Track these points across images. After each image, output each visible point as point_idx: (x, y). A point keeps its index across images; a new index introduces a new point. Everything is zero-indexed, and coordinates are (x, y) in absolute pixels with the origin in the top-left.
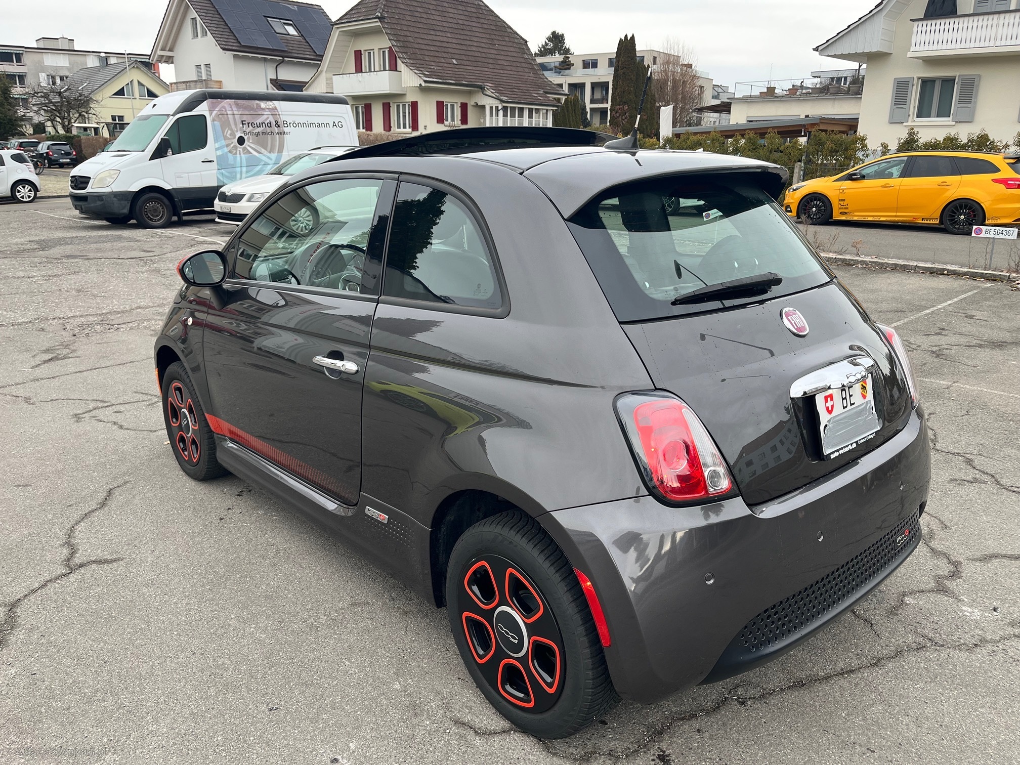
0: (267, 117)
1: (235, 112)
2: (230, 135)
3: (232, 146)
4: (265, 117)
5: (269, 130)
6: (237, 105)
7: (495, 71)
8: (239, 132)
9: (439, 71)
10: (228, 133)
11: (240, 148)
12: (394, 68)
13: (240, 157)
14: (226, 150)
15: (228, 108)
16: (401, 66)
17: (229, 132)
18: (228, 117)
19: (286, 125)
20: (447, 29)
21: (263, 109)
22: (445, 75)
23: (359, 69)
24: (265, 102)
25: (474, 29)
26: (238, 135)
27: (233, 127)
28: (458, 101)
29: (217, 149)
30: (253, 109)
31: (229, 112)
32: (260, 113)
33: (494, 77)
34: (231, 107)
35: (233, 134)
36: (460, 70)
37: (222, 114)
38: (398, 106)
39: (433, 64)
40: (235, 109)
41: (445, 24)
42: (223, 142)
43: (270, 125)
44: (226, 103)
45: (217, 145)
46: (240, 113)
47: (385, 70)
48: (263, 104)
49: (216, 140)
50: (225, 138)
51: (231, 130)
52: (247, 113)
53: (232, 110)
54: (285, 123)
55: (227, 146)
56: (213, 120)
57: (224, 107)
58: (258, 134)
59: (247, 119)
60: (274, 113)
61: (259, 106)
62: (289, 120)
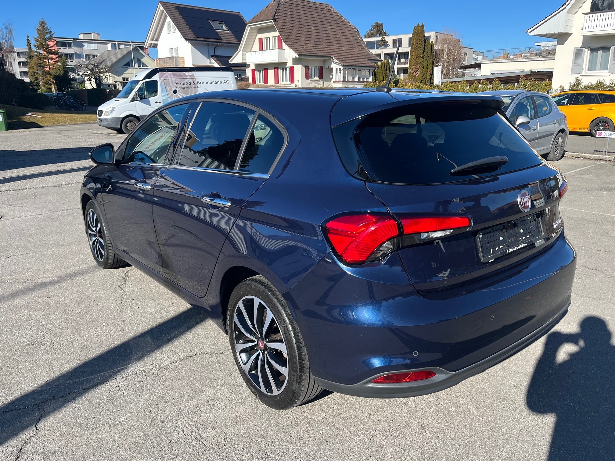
1: (172, 78)
2: (170, 89)
3: (170, 94)
4: (188, 79)
6: (174, 74)
7: (339, 47)
8: (174, 88)
9: (306, 49)
12: (280, 47)
15: (169, 76)
16: (284, 45)
17: (169, 88)
18: (169, 81)
19: (198, 83)
20: (311, 24)
21: (187, 76)
22: (310, 51)
23: (261, 49)
24: (188, 72)
25: (327, 24)
27: (171, 85)
28: (317, 66)
29: (163, 96)
30: (182, 76)
31: (169, 78)
32: (185, 78)
33: (338, 51)
34: (171, 76)
36: (319, 48)
38: (283, 70)
39: (303, 44)
40: (172, 76)
41: (310, 21)
44: (168, 74)
45: (163, 94)
46: (175, 78)
47: (275, 49)
48: (187, 73)
49: (162, 92)
51: (170, 87)
52: (179, 78)
53: (171, 77)
54: (198, 82)
57: (167, 76)
60: (192, 78)
61: (184, 74)
62: (200, 81)
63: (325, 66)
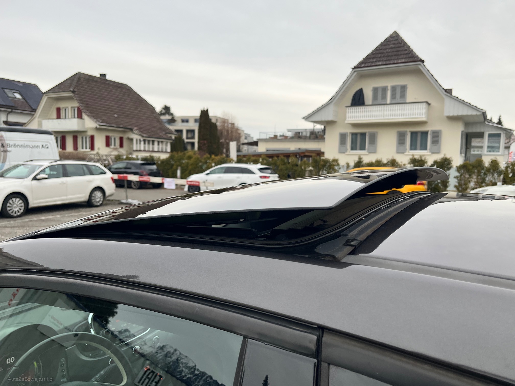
7: (138, 121)
9: (107, 120)
12: (80, 117)
16: (84, 116)
20: (111, 100)
22: (110, 122)
23: (59, 117)
25: (126, 101)
33: (138, 125)
36: (119, 120)
38: (82, 138)
39: (103, 116)
41: (110, 97)
47: (74, 118)
54: (8, 145)
60: (1, 139)
62: (11, 143)
63: (125, 136)
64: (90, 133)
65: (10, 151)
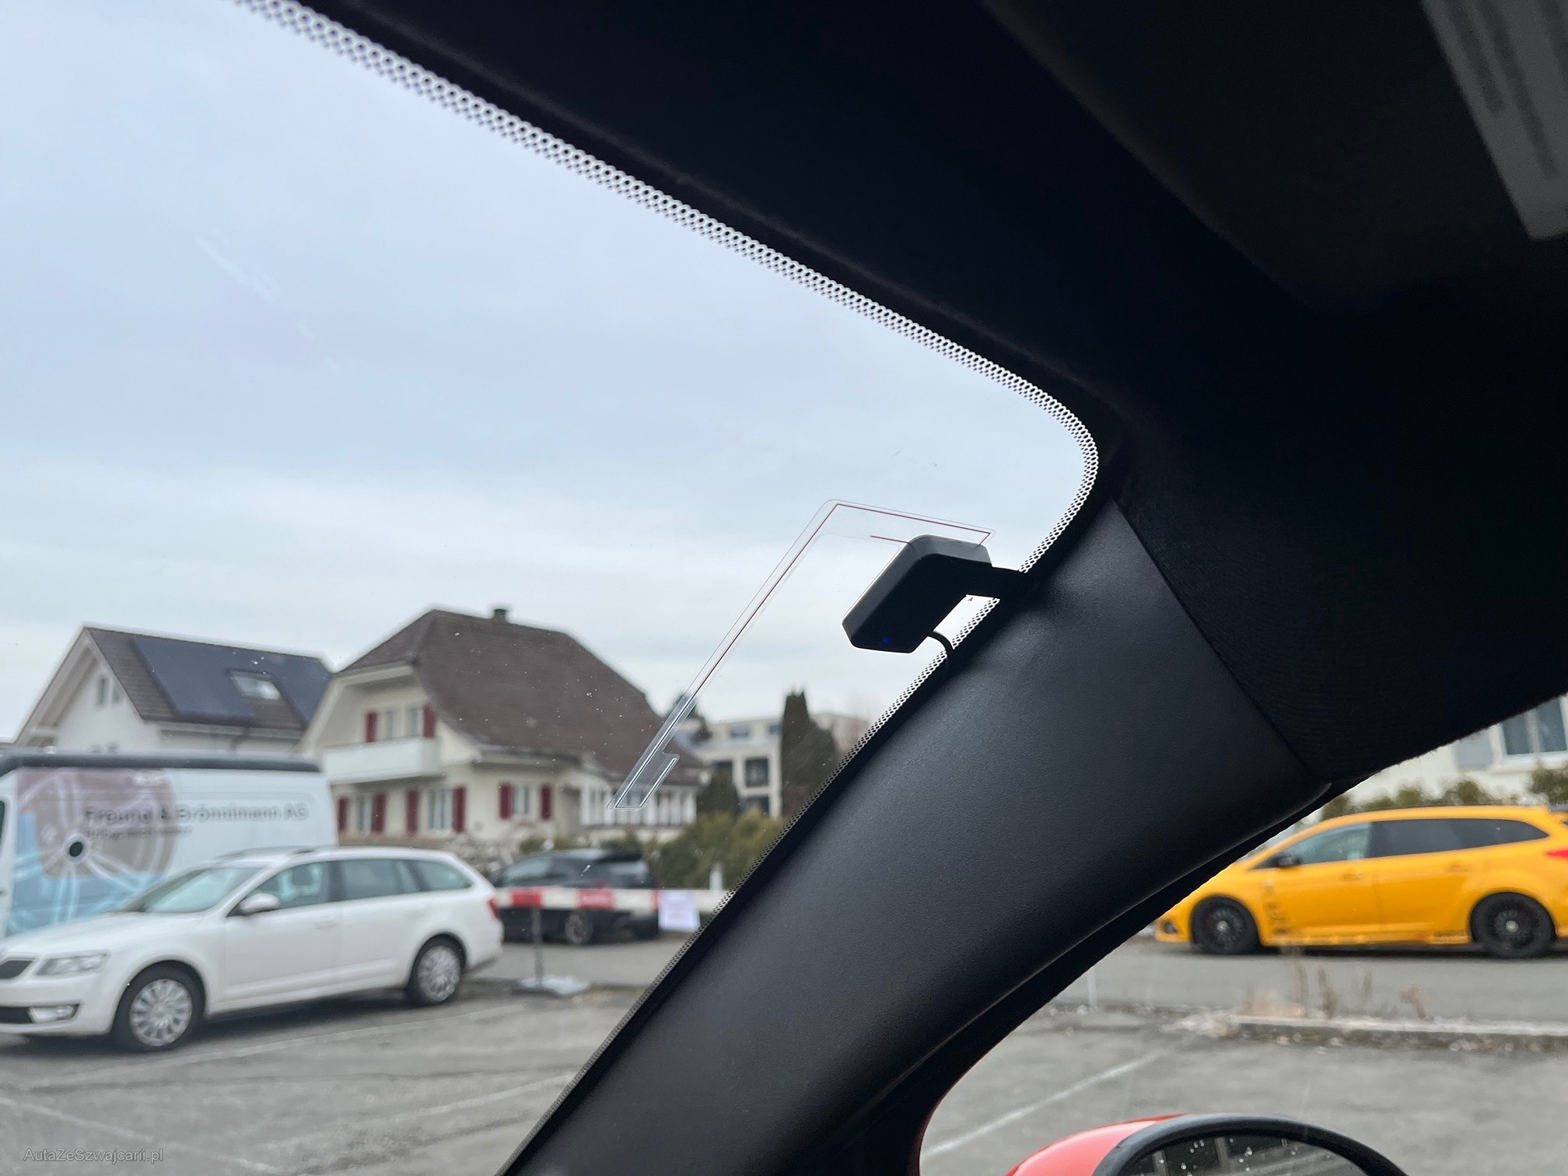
0: (144, 802)
1: (75, 794)
2: (54, 839)
3: (52, 861)
4: (141, 801)
5: (142, 826)
6: (82, 779)
8: (75, 833)
10: (50, 835)
11: (71, 864)
12: (429, 732)
13: (71, 882)
14: (37, 869)
15: (61, 786)
16: (442, 729)
17: (54, 832)
18: (56, 804)
19: (183, 817)
21: (140, 787)
24: (147, 771)
26: (73, 837)
27: (64, 820)
28: (535, 782)
31: (60, 794)
34: (68, 785)
35: (60, 838)
37: (47, 798)
38: (433, 798)
40: (74, 788)
42: (33, 853)
43: (147, 817)
44: (58, 778)
45: (20, 859)
47: (415, 736)
48: (140, 777)
49: (20, 848)
50: (41, 844)
51: (59, 829)
52: (101, 794)
53: (69, 789)
54: (183, 813)
55: (43, 859)
56: (22, 811)
57: (52, 785)
58: (116, 836)
59: (98, 805)
60: (161, 792)
61: (129, 784)
62: (192, 805)
63: (558, 784)
64: (454, 781)
65: (186, 831)
